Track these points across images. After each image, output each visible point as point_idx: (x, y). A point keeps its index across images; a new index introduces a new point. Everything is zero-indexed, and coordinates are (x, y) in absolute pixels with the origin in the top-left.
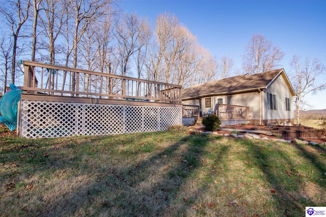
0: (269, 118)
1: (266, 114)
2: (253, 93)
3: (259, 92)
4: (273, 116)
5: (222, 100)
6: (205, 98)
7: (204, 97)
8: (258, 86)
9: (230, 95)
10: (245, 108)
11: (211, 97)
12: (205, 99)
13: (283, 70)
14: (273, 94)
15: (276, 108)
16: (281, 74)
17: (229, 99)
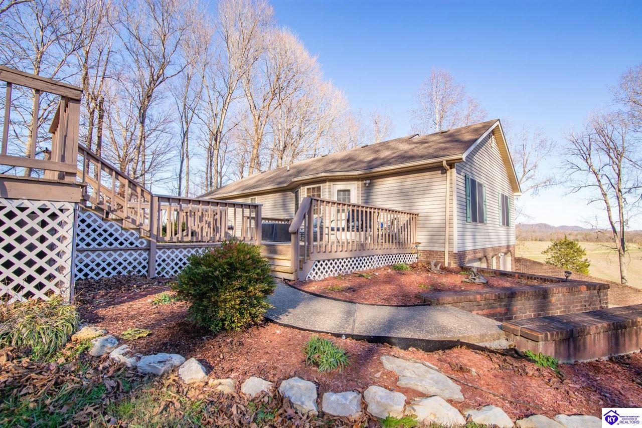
0: (469, 247)
1: (462, 235)
2: (427, 175)
3: (444, 171)
4: (477, 240)
5: (349, 195)
6: (306, 187)
7: (305, 183)
8: (442, 153)
9: (369, 179)
10: (407, 217)
11: (321, 185)
12: (306, 190)
13: (498, 123)
14: (477, 181)
15: (485, 218)
16: (493, 132)
17: (368, 191)
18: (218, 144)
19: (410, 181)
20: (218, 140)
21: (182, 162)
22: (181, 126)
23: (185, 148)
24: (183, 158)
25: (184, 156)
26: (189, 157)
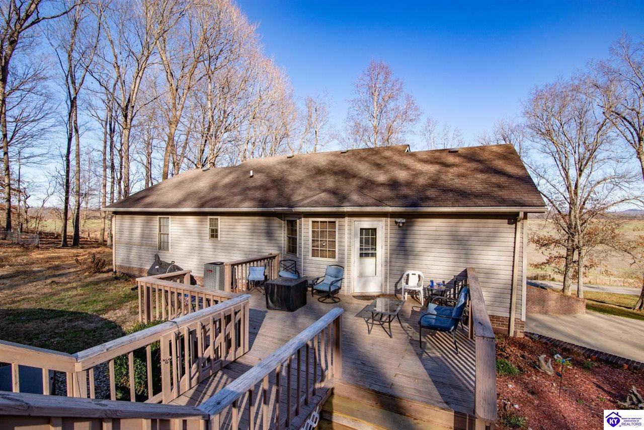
3: (512, 221)
5: (374, 234)
6: (311, 220)
9: (406, 217)
12: (311, 223)
18: (129, 121)
19: (466, 225)
20: (129, 117)
21: (70, 140)
22: (66, 90)
23: (74, 119)
24: (71, 134)
25: (73, 130)
26: (80, 132)
